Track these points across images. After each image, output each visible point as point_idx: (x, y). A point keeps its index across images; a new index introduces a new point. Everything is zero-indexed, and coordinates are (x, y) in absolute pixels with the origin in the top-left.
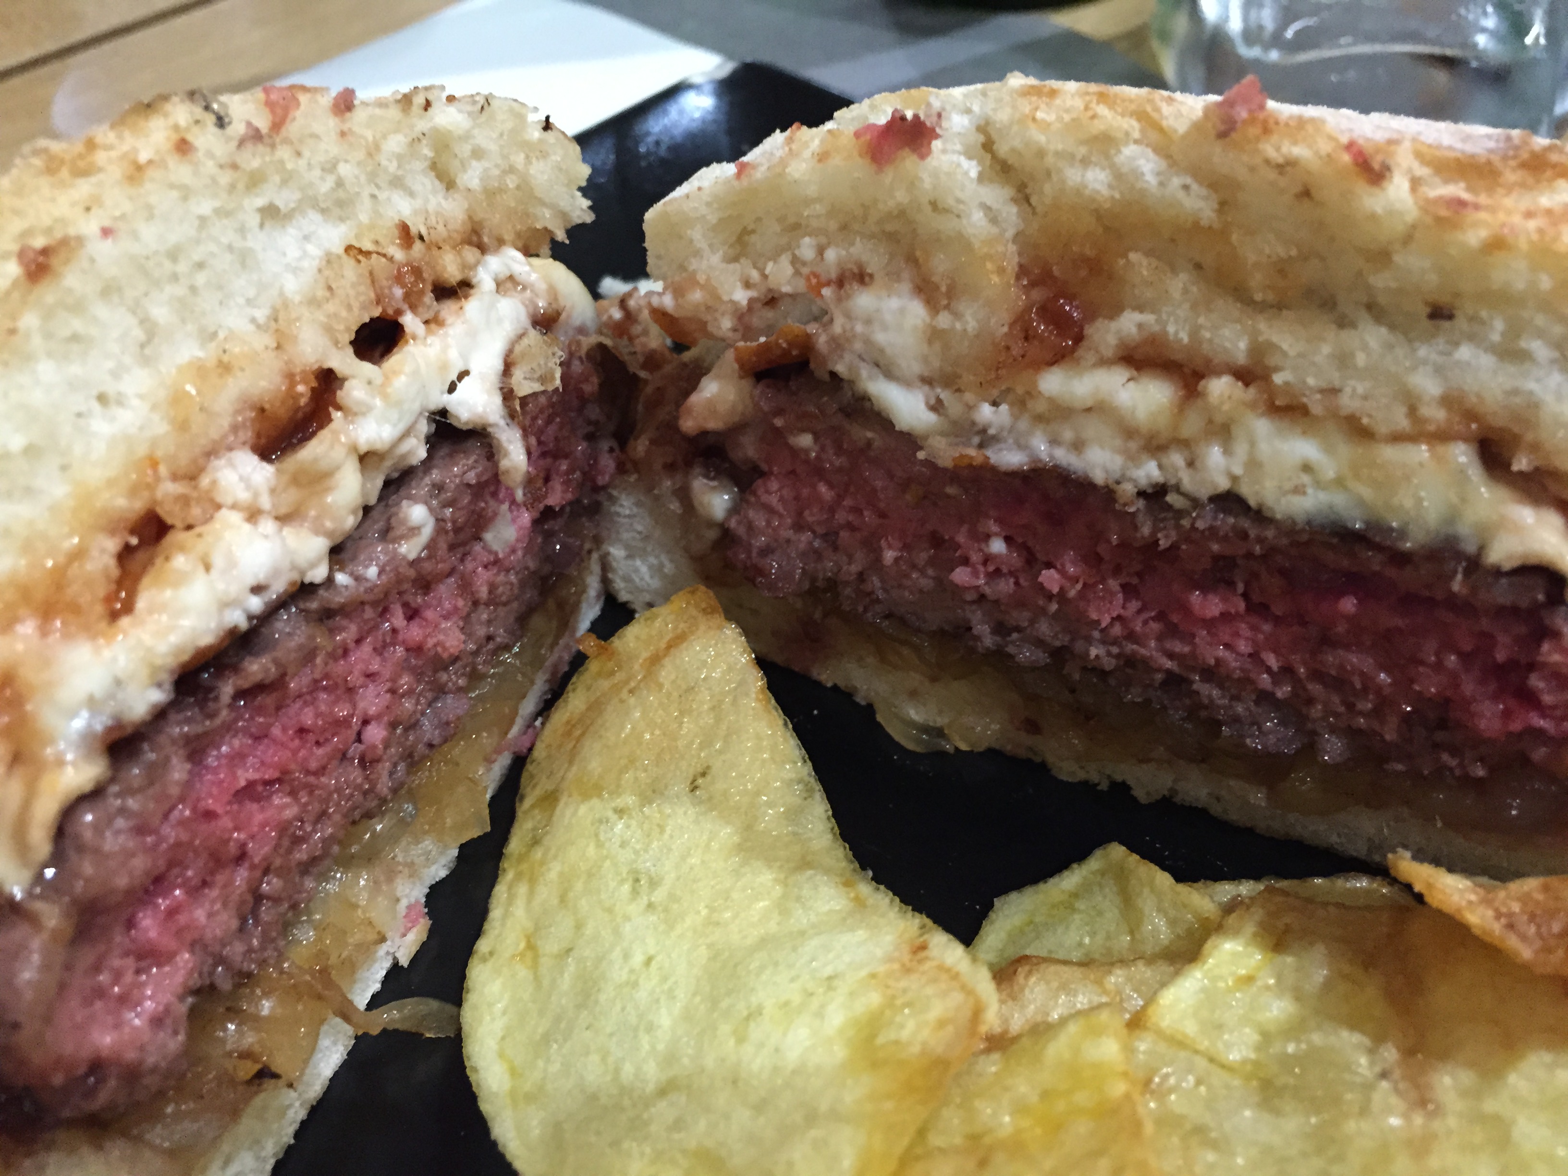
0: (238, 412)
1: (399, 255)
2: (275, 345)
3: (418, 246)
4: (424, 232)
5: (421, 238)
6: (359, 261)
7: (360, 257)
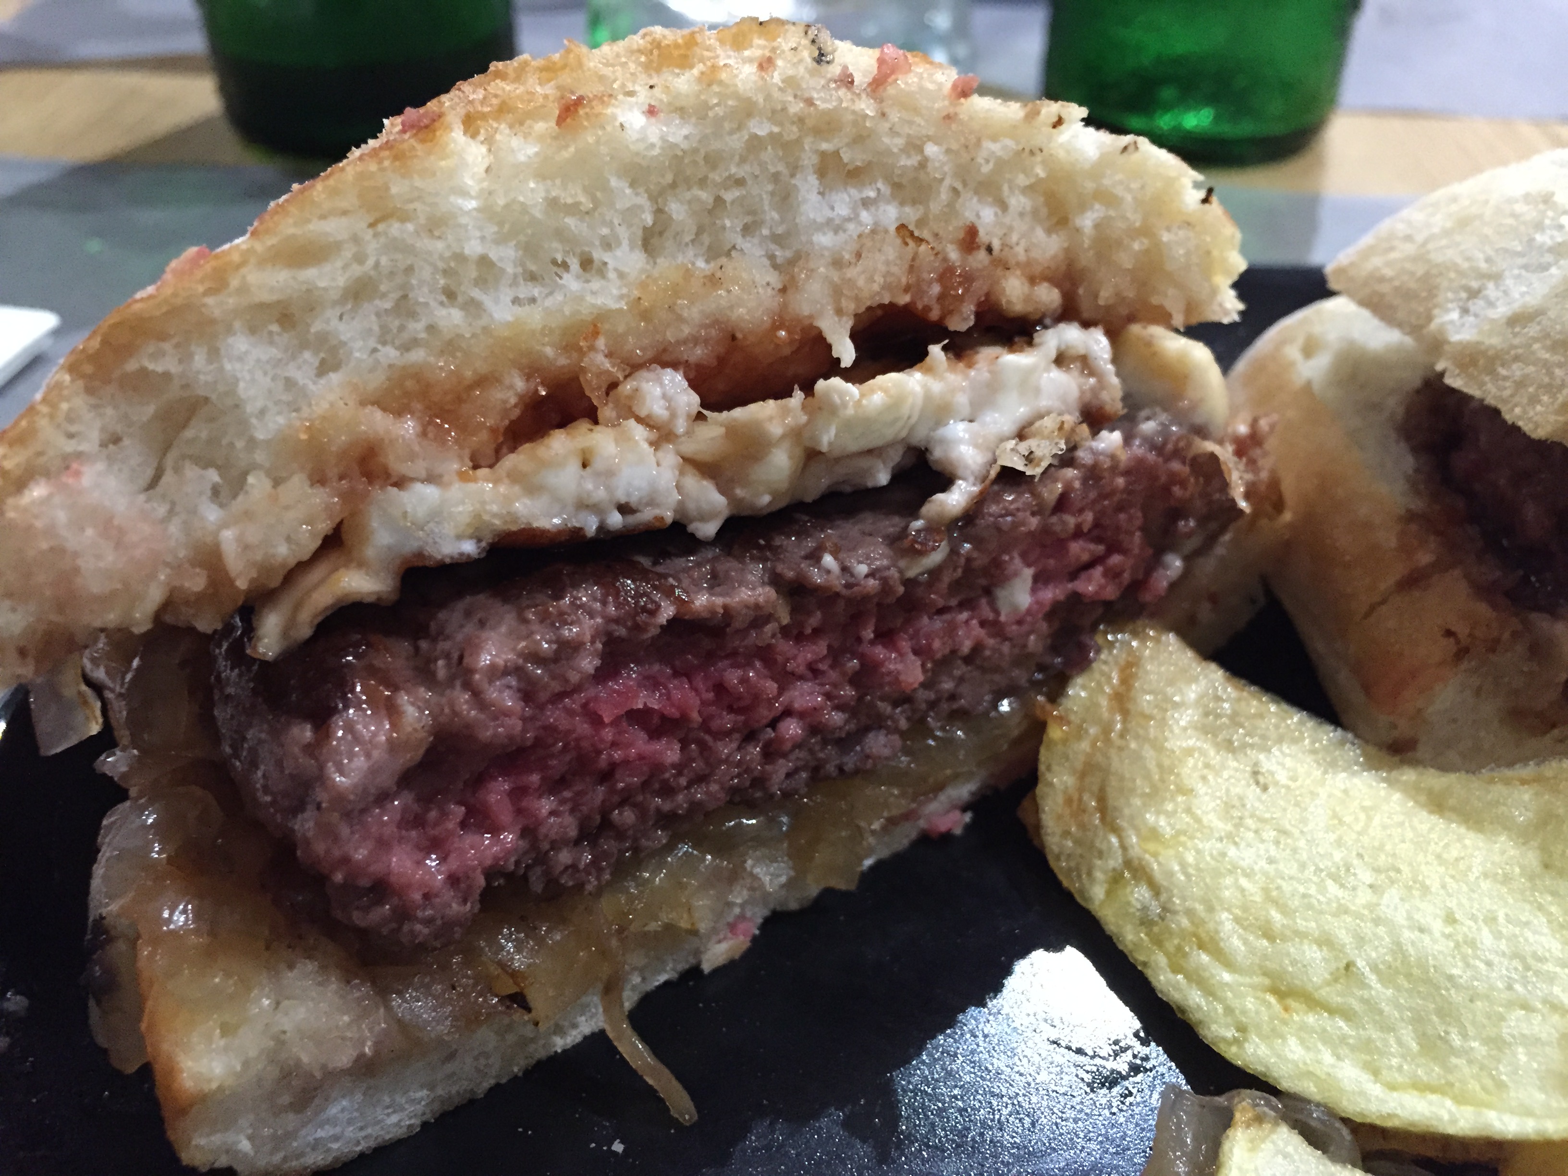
0: (706, 327)
1: (954, 255)
2: (780, 286)
3: (982, 255)
4: (996, 245)
5: (989, 249)
6: (906, 244)
7: (909, 241)
